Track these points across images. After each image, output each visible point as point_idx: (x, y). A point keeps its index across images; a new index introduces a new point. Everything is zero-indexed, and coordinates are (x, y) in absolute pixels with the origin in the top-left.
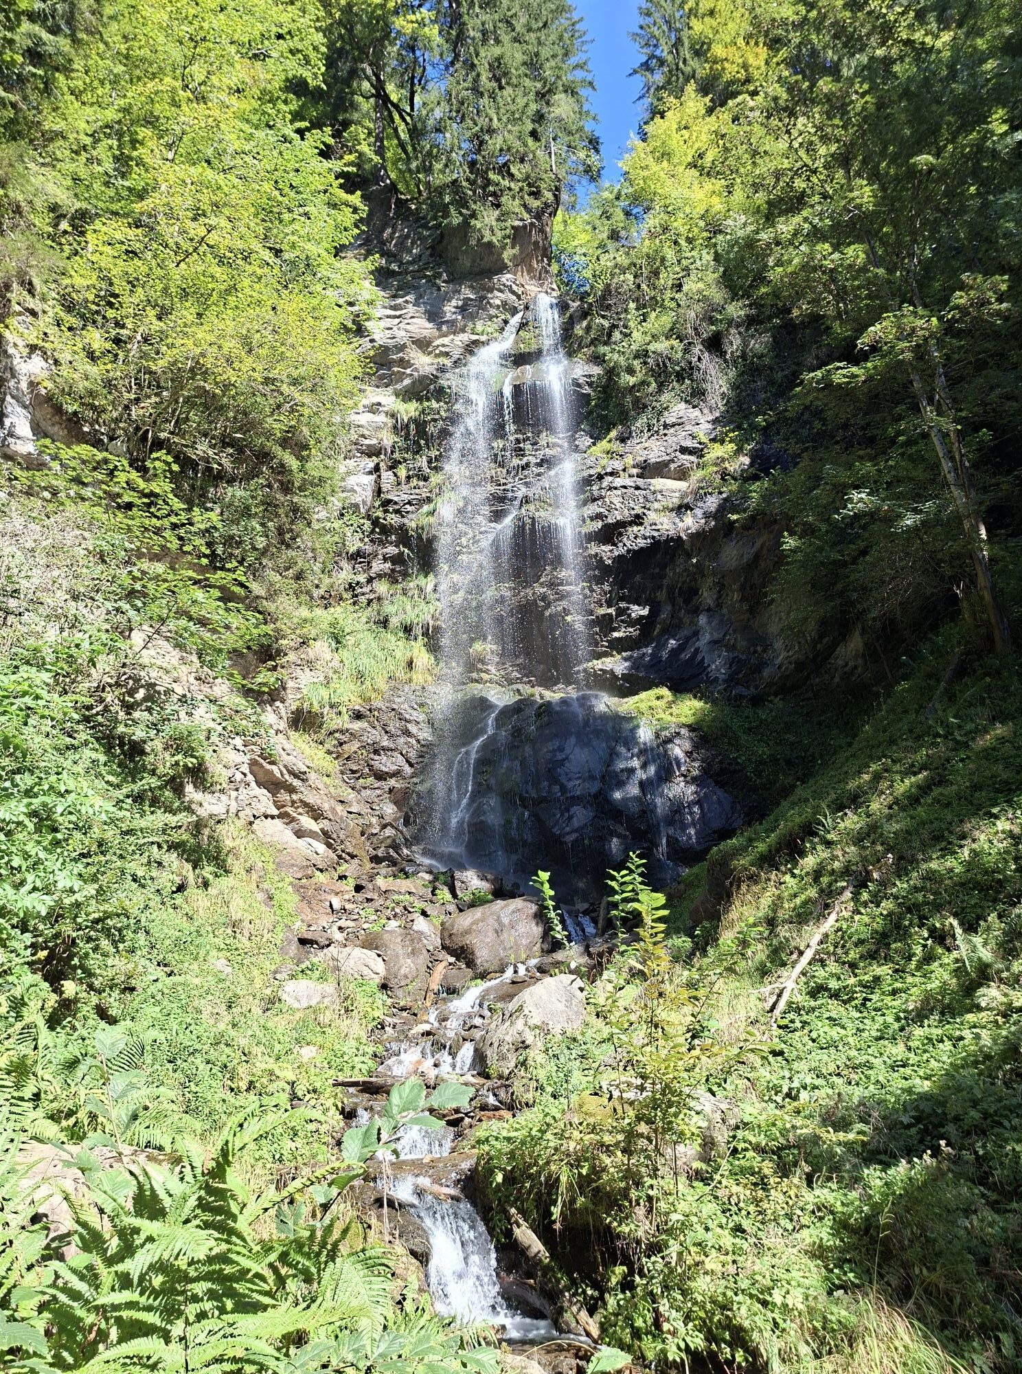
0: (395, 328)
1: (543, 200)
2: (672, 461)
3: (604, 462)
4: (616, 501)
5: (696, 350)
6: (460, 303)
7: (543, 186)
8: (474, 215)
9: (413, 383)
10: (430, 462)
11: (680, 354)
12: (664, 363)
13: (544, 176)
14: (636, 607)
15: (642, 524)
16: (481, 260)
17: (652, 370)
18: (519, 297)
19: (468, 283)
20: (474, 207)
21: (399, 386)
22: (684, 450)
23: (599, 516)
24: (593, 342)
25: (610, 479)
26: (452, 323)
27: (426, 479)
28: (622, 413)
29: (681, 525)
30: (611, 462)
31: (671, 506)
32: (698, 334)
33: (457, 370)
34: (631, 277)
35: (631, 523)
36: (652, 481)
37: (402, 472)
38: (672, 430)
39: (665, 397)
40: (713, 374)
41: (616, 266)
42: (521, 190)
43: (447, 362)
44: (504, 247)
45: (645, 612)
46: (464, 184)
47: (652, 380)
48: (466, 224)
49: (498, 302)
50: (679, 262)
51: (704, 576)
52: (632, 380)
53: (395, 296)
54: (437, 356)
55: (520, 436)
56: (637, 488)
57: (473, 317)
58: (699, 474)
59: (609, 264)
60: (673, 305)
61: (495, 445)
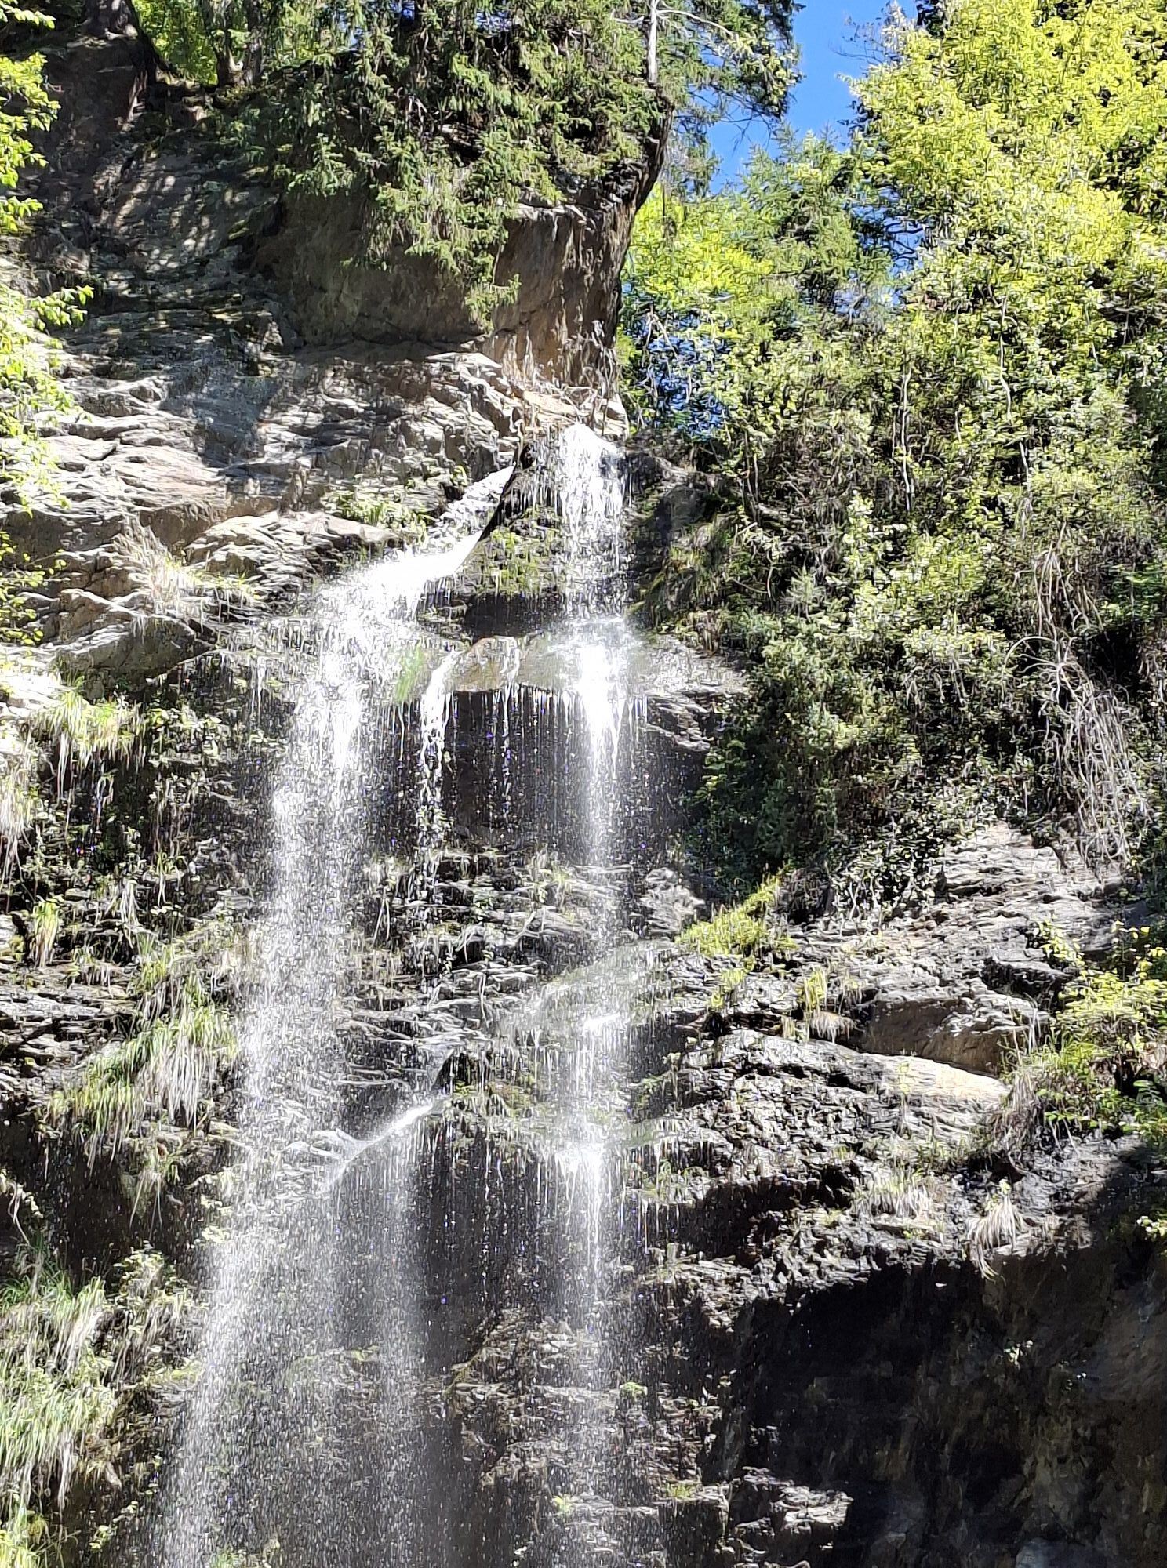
0: (93, 468)
1: (611, 156)
2: (958, 1006)
3: (734, 977)
4: (764, 1111)
5: (1059, 666)
6: (314, 420)
7: (614, 115)
8: (391, 173)
9: (129, 643)
10: (146, 899)
11: (1006, 673)
12: (949, 690)
13: (619, 87)
14: (803, 1494)
15: (843, 1203)
16: (395, 301)
17: (910, 709)
18: (502, 426)
19: (348, 365)
20: (393, 147)
21: (77, 647)
22: (999, 977)
23: (702, 1158)
24: (726, 595)
25: (749, 1036)
26: (280, 475)
27: (124, 954)
28: (804, 826)
29: (974, 1223)
30: (756, 982)
31: (945, 1155)
32: (1064, 620)
33: (278, 622)
34: (864, 422)
35: (810, 1196)
36: (888, 1062)
37: (47, 922)
38: (963, 907)
39: (949, 799)
40: (1106, 747)
41: (819, 380)
42: (546, 118)
43: (247, 591)
44: (473, 277)
45: (831, 1512)
46: (372, 78)
47: (910, 740)
48: (362, 195)
49: (434, 431)
50: (1018, 396)
51: (1042, 1410)
52: (844, 733)
53: (105, 373)
54: (216, 569)
55: (461, 856)
56: (838, 1079)
57: (349, 467)
58: (1043, 1062)
59: (796, 374)
60: (991, 521)
61: (374, 871)
